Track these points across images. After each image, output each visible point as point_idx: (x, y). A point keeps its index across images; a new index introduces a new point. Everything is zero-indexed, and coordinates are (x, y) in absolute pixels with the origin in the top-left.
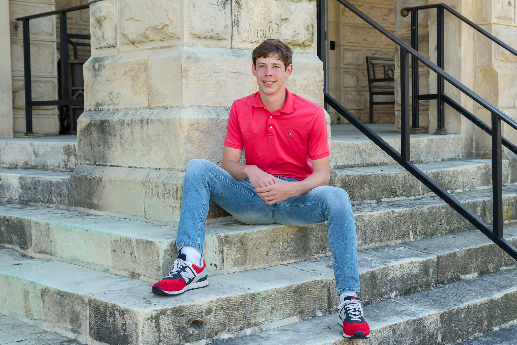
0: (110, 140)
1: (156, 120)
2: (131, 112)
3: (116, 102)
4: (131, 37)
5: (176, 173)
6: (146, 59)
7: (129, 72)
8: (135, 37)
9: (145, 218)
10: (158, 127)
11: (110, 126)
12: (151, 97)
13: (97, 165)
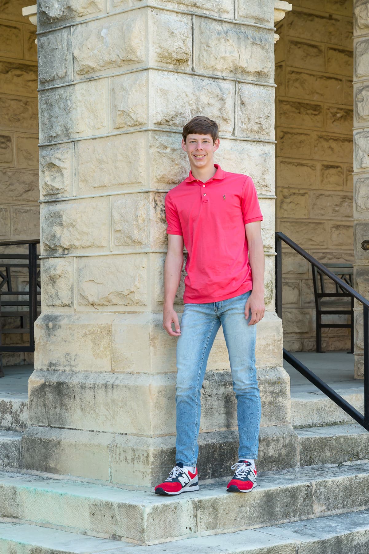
0: (69, 403)
1: (123, 386)
2: (92, 375)
3: (73, 363)
4: (91, 299)
5: (144, 438)
6: (110, 323)
7: (89, 334)
8: (96, 300)
9: (111, 482)
10: (125, 393)
11: (68, 388)
12: (114, 362)
13: (52, 427)
